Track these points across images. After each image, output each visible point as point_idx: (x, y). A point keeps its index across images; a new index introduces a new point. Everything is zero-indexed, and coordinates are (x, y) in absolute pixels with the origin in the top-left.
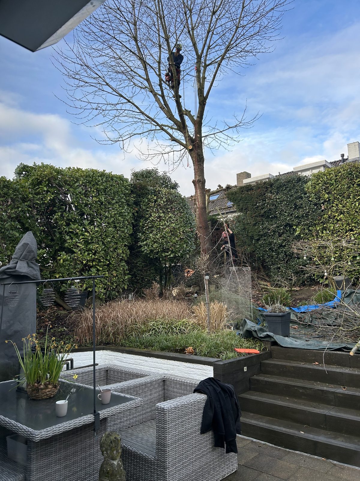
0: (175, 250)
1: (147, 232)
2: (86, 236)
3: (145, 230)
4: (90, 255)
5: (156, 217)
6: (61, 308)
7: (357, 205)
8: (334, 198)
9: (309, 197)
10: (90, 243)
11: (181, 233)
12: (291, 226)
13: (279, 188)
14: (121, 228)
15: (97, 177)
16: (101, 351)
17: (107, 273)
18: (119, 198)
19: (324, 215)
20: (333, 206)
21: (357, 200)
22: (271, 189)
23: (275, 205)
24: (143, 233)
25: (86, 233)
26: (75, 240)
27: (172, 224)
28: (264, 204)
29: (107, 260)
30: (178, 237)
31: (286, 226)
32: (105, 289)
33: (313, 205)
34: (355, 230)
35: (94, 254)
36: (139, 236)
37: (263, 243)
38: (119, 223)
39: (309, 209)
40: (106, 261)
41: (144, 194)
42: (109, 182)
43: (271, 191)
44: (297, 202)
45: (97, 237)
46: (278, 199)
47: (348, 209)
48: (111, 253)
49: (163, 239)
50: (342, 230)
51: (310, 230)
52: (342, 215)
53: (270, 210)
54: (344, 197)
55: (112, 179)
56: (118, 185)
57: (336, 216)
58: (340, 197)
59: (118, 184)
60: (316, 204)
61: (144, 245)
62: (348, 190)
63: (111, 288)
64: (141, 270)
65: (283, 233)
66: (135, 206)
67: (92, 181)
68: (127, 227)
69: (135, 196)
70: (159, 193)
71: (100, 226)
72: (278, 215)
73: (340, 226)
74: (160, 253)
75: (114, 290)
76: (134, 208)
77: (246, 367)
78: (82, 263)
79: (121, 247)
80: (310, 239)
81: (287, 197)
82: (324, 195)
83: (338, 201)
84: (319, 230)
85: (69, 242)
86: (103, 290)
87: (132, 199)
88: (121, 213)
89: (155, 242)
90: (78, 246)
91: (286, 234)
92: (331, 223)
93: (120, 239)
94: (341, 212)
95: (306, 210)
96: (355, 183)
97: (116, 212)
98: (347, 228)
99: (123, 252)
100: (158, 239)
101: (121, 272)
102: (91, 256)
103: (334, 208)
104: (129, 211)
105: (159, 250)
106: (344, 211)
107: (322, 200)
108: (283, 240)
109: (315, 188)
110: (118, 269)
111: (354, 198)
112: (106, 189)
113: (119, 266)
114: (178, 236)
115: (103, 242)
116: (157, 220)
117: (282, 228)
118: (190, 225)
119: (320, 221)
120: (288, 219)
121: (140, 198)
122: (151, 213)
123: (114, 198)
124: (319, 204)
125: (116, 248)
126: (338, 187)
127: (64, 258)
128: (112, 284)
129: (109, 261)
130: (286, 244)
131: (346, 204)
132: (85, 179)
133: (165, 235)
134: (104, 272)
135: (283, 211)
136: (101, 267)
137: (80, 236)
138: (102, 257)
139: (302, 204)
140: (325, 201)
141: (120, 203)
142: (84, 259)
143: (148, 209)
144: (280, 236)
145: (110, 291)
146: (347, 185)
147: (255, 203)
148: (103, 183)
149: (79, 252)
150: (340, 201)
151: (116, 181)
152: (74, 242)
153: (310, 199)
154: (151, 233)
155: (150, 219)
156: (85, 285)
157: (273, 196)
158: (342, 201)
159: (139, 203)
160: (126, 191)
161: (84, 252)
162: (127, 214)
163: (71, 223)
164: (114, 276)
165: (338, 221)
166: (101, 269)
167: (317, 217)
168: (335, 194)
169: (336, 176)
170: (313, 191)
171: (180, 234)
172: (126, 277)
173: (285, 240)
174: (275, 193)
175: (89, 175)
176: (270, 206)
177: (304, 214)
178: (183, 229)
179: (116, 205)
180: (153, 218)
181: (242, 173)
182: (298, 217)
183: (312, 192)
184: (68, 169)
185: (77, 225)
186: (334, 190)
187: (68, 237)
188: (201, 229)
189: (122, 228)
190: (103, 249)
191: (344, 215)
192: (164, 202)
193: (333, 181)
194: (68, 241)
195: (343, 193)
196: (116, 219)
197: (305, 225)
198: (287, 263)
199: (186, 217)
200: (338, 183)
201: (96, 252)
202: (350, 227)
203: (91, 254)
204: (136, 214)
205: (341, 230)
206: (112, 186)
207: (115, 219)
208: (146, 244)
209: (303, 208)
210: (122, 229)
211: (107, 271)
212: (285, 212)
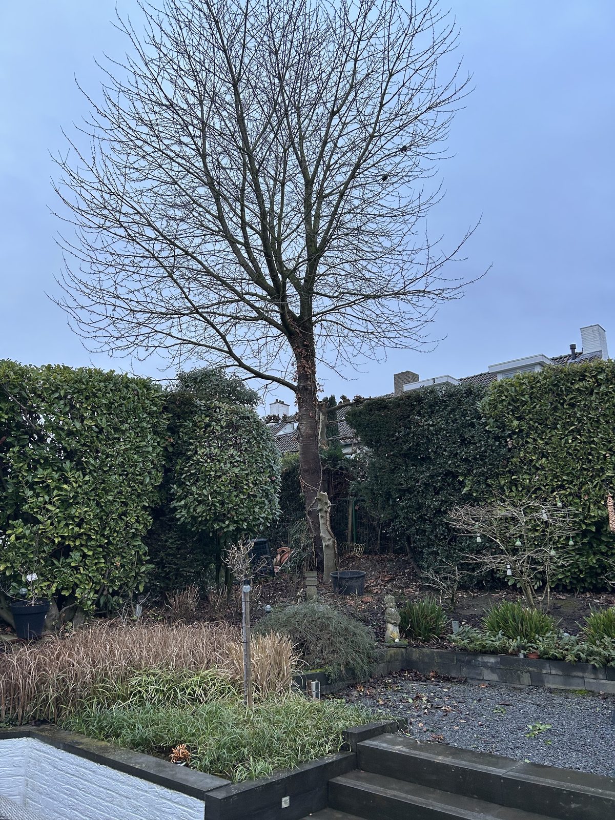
0: (237, 517)
1: (188, 483)
2: (66, 490)
3: (184, 478)
4: (70, 527)
5: (205, 455)
6: (9, 629)
7: (570, 441)
8: (529, 427)
9: (486, 424)
10: (71, 504)
11: (251, 485)
12: (455, 476)
13: (434, 406)
14: (137, 475)
15: (96, 384)
16: (24, 739)
17: (103, 561)
18: (137, 420)
19: (513, 457)
20: (527, 442)
21: (569, 432)
22: (419, 408)
23: (427, 437)
24: (181, 484)
25: (65, 486)
26: (42, 499)
27: (234, 468)
28: (408, 434)
29: (103, 535)
30: (244, 494)
31: (446, 475)
32: (96, 592)
33: (493, 438)
34: (569, 487)
35: (79, 525)
36: (172, 490)
37: (408, 505)
38: (132, 466)
39: (485, 445)
40: (102, 538)
41: (187, 413)
42: (120, 391)
43: (419, 411)
44: (465, 432)
45: (86, 493)
46: (432, 426)
47: (555, 449)
48: (112, 523)
49: (216, 498)
50: (545, 486)
51: (488, 485)
52: (544, 459)
53: (418, 445)
54: (547, 425)
55: (127, 387)
56: (136, 398)
57: (533, 460)
58: (539, 426)
59: (138, 396)
60: (497, 438)
61: (181, 507)
62: (553, 414)
63: (108, 590)
64: (174, 555)
65: (441, 489)
66: (169, 434)
67: (85, 389)
68: (150, 473)
69: (170, 416)
70: (215, 412)
71: (93, 472)
72: (432, 456)
73: (541, 480)
74: (210, 522)
75: (114, 593)
76: (166, 437)
77: (287, 798)
78: (54, 542)
79: (135, 511)
80: (489, 501)
81: (447, 422)
82: (512, 422)
83: (536, 432)
84: (504, 485)
85: (31, 503)
86: (92, 594)
87: (164, 422)
88: (138, 447)
89: (200, 502)
90: (48, 510)
91: (447, 490)
92: (526, 473)
93: (133, 497)
94: (543, 454)
95: (481, 447)
96: (566, 401)
97: (128, 446)
98: (554, 484)
99: (137, 521)
100: (205, 496)
101: (131, 560)
102: (73, 528)
103: (529, 445)
104: (156, 444)
105: (208, 518)
106: (547, 452)
107: (509, 430)
108: (442, 500)
109: (495, 407)
110: (125, 553)
111: (564, 427)
112: (113, 403)
113: (129, 548)
114: (244, 490)
115: (97, 501)
116: (206, 461)
117: (439, 478)
118: (269, 470)
119: (505, 469)
120: (450, 462)
121: (179, 419)
122: (196, 447)
123: (127, 420)
124: (503, 437)
125: (125, 514)
126: (535, 407)
127: (17, 533)
128: (112, 581)
129: (108, 538)
130: (447, 509)
131: (550, 438)
132: (71, 387)
133: (218, 490)
134: (96, 558)
135: (441, 448)
136: (91, 550)
137: (54, 489)
138: (94, 530)
139: (473, 437)
140: (514, 433)
141: (139, 429)
142: (57, 534)
143: (191, 441)
144: (437, 493)
145: (106, 596)
146: (552, 404)
147: (392, 433)
148: (107, 393)
149: (49, 521)
150: (539, 434)
151: (133, 390)
152: (40, 502)
153: (487, 428)
154: (194, 484)
155: (194, 458)
156: (55, 585)
157: (423, 420)
158: (543, 433)
159: (176, 429)
160: (152, 407)
161: (59, 522)
162: (151, 449)
163: (38, 466)
164: (116, 568)
165: (538, 469)
166: (90, 553)
167: (499, 461)
168: (531, 419)
169: (532, 388)
170: (493, 414)
171: (249, 487)
172: (143, 569)
173: (446, 502)
174: (426, 415)
175: (81, 379)
176: (418, 438)
177: (477, 454)
178: (254, 477)
179: (130, 434)
180: (199, 457)
181: (402, 373)
182: (466, 460)
183: (491, 416)
184: (46, 367)
185: (49, 471)
186: (530, 412)
187: (30, 493)
188: (308, 473)
189: (140, 475)
190: (97, 515)
191: (547, 458)
192: (222, 427)
193: (527, 396)
194: (30, 500)
195: (544, 418)
196: (129, 459)
197: (479, 476)
198: (451, 545)
199: (262, 455)
200: (536, 400)
201: (82, 520)
202: (560, 481)
203: (73, 525)
204: (170, 449)
205: (543, 488)
206: (124, 398)
207: (124, 459)
208: (185, 506)
209: (475, 444)
210: (139, 477)
211: (104, 557)
212: (445, 451)
